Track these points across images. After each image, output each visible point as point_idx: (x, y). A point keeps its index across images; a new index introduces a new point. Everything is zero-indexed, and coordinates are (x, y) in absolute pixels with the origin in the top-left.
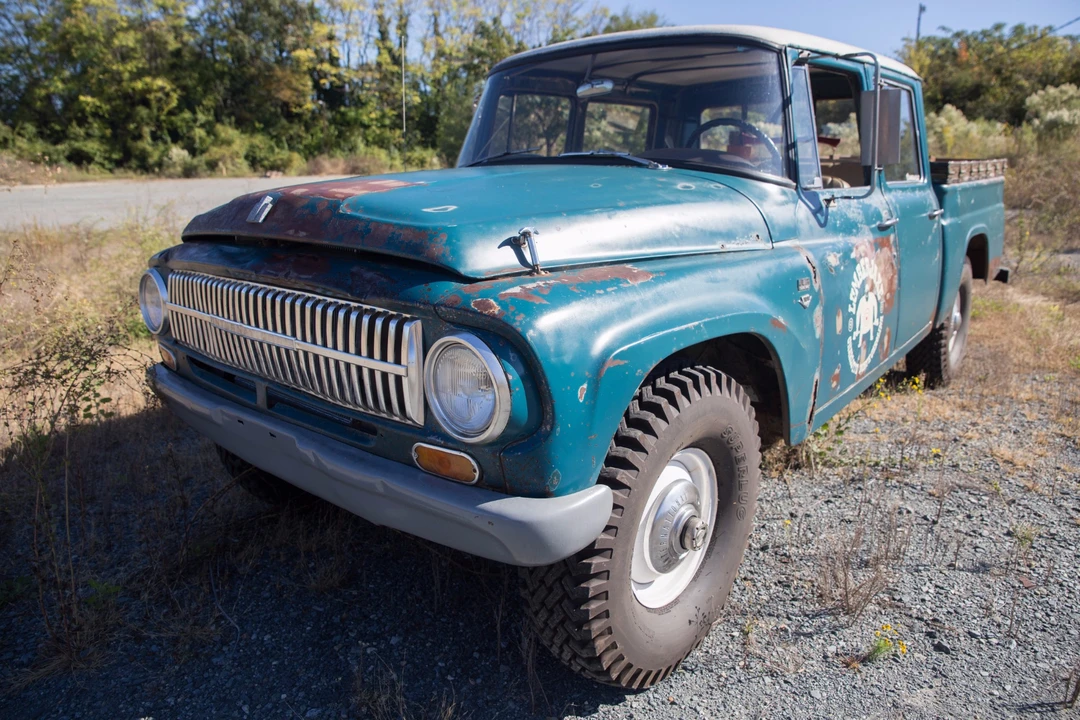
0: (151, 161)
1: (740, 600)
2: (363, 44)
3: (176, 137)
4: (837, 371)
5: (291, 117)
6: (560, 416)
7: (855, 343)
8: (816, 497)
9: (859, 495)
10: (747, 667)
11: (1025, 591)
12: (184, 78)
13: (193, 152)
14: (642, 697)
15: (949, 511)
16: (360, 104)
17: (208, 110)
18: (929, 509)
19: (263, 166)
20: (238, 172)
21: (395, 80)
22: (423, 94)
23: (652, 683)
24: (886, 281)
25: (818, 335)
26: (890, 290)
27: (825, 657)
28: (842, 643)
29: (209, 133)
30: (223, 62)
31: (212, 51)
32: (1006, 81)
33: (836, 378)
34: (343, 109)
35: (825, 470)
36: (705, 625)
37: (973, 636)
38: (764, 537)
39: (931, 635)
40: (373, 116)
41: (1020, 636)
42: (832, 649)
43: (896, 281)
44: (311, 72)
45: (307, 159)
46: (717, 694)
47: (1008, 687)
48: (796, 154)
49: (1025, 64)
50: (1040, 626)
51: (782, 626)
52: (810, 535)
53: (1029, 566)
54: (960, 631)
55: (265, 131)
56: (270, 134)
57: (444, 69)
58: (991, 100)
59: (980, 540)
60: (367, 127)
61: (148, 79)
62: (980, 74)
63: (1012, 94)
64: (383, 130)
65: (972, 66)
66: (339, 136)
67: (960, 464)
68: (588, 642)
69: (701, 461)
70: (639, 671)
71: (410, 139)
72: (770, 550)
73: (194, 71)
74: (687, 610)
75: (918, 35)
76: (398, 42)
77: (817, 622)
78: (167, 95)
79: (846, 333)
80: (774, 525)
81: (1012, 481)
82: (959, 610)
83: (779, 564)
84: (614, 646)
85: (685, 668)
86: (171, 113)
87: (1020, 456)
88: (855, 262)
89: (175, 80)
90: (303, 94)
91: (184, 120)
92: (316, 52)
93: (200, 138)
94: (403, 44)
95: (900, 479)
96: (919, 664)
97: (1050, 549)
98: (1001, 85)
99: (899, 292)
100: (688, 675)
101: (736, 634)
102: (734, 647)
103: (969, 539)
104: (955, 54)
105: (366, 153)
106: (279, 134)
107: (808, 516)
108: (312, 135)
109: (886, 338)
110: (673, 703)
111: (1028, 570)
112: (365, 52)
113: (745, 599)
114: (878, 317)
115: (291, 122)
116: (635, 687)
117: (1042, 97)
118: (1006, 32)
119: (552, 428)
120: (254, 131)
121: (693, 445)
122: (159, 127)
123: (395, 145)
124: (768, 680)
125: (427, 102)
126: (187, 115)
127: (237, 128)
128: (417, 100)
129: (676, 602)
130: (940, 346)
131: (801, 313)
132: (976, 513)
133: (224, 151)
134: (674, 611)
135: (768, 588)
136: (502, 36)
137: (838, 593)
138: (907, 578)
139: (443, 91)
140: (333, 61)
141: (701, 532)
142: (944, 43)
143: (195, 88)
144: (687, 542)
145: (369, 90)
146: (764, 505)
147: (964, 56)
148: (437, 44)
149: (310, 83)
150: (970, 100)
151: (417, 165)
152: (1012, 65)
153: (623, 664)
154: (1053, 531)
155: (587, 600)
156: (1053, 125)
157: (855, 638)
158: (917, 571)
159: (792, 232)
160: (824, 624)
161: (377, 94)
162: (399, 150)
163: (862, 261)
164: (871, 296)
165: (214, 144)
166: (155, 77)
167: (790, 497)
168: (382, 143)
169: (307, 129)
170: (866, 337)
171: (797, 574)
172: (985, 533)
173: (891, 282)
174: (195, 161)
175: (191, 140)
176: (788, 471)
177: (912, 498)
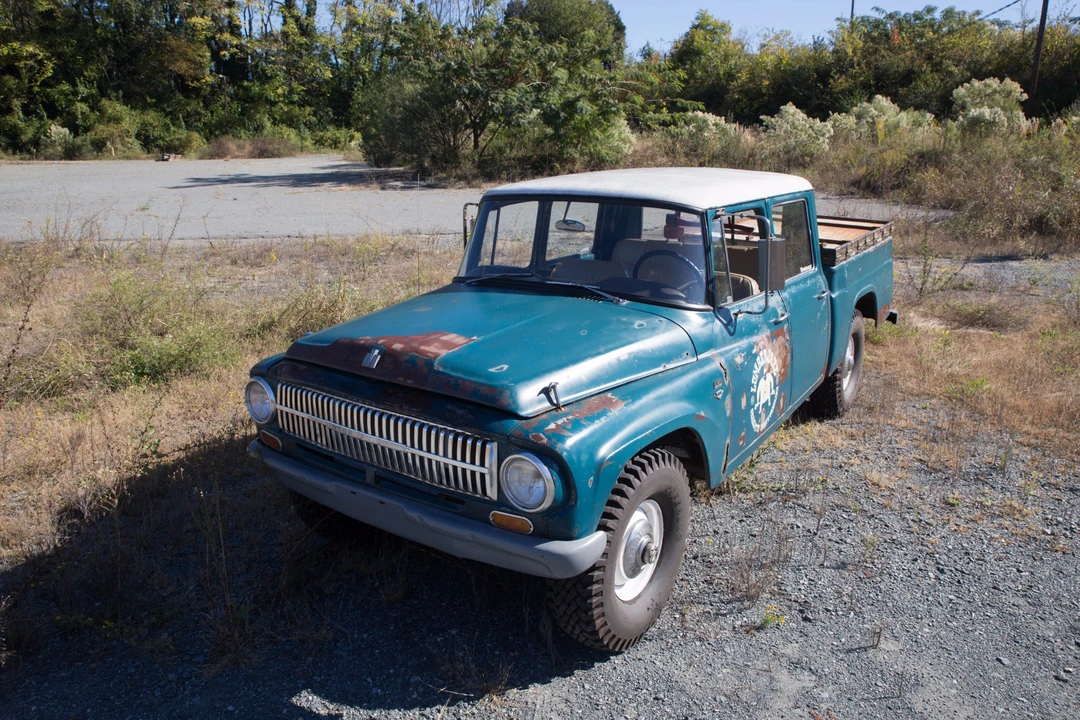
0: (24, 138)
1: (679, 594)
2: (266, 12)
3: (53, 112)
4: (743, 434)
5: (187, 91)
6: (579, 495)
7: (756, 412)
8: (733, 518)
9: (765, 515)
10: (684, 636)
11: (867, 580)
12: (60, 44)
13: (75, 130)
14: (620, 657)
15: (826, 525)
16: (265, 78)
17: (91, 82)
18: (812, 524)
19: (157, 146)
20: (130, 154)
21: (304, 52)
22: (335, 67)
23: (626, 648)
24: (781, 361)
25: (728, 414)
26: (784, 366)
27: (734, 628)
28: (745, 619)
29: (92, 109)
30: (105, 27)
31: (91, 13)
32: (937, 68)
33: (743, 438)
34: (246, 83)
35: (741, 495)
36: (657, 611)
37: (828, 610)
38: (695, 549)
39: (801, 611)
40: (280, 91)
41: (857, 609)
42: (739, 623)
43: (789, 358)
44: (208, 41)
45: (208, 140)
46: (666, 653)
47: (843, 640)
48: (713, 288)
49: (955, 50)
50: (871, 602)
51: (707, 610)
52: (727, 547)
53: (873, 563)
54: (821, 608)
55: (156, 106)
56: (164, 110)
57: (357, 41)
58: (923, 87)
59: (845, 546)
60: (273, 104)
61: (16, 45)
62: (913, 60)
63: (942, 80)
64: (291, 107)
65: (904, 51)
66: (242, 114)
67: (841, 487)
68: (591, 622)
69: (653, 507)
70: (619, 640)
71: (322, 117)
72: (699, 559)
73: (72, 37)
74: (646, 602)
75: (852, 16)
76: (305, 9)
77: (730, 606)
78: (40, 63)
79: (749, 406)
80: (702, 541)
81: (875, 500)
82: (822, 595)
83: (706, 569)
84: (605, 624)
85: (646, 639)
86: (45, 84)
87: (884, 479)
88: (756, 355)
89: (49, 46)
90: (200, 66)
91: (62, 92)
92: (214, 19)
93: (83, 113)
94: (311, 12)
95: (795, 500)
96: (792, 630)
97: (889, 551)
98: (932, 71)
99: (792, 365)
100: (648, 643)
101: (677, 616)
102: (676, 625)
103: (837, 545)
104: (887, 36)
105: (274, 134)
106: (175, 110)
107: (726, 532)
108: (212, 112)
109: (782, 401)
110: (640, 659)
111: (871, 566)
112: (269, 19)
113: (683, 593)
114: (775, 388)
115: (187, 97)
116: (617, 650)
117: (968, 89)
118: (937, 15)
119: (576, 503)
120: (145, 107)
121: (649, 498)
122: (32, 100)
123: (305, 124)
124: (698, 643)
125: (338, 76)
126: (66, 87)
127: (125, 104)
128: (328, 75)
129: (639, 596)
130: (835, 387)
131: (716, 404)
132: (845, 526)
133: (112, 128)
134: (638, 602)
135: (698, 585)
136: (428, 22)
137: (744, 587)
138: (791, 575)
139: (357, 64)
140: (234, 29)
141: (654, 552)
142: (877, 24)
143: (74, 56)
144: (646, 558)
145: (274, 63)
146: (695, 525)
147: (897, 40)
148: (349, 13)
149: (208, 54)
150: (902, 86)
151: (330, 145)
152: (942, 50)
153: (610, 635)
154: (894, 537)
155: (591, 596)
156: (976, 121)
157: (754, 616)
158: (798, 570)
159: (710, 344)
160: (734, 607)
161: (284, 68)
162: (310, 129)
163: (761, 354)
164: (769, 376)
165: (100, 120)
166: (25, 41)
167: (714, 518)
168: (291, 121)
169: (206, 106)
170: (765, 405)
171: (718, 575)
172: (849, 540)
173: (784, 360)
174: (79, 140)
175: (74, 116)
176: (713, 497)
177: (802, 516)
